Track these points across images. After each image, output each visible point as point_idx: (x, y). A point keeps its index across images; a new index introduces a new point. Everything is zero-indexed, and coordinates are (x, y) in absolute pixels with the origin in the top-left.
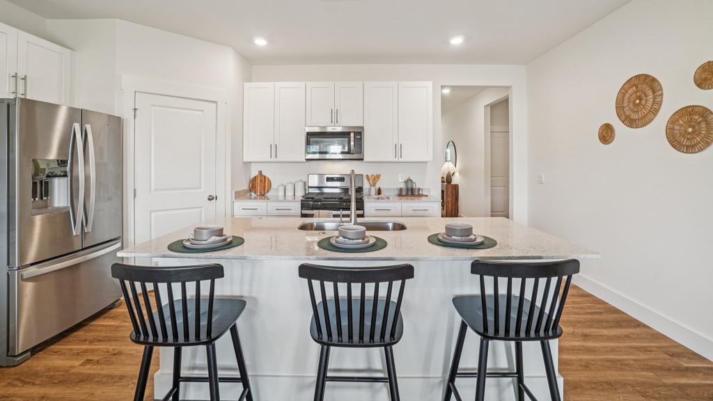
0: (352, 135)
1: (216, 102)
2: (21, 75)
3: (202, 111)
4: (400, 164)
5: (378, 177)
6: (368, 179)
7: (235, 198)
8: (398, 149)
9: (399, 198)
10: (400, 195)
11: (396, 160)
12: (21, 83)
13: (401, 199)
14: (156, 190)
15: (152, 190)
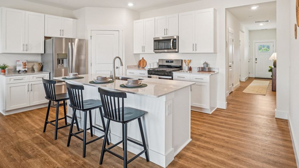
0: (172, 40)
1: (119, 31)
2: (62, 30)
3: (114, 34)
4: (195, 54)
5: (190, 61)
6: (185, 62)
7: (127, 68)
8: (195, 46)
9: (198, 72)
10: (199, 71)
11: (194, 52)
12: (62, 32)
13: (199, 73)
14: (98, 64)
15: (97, 63)
